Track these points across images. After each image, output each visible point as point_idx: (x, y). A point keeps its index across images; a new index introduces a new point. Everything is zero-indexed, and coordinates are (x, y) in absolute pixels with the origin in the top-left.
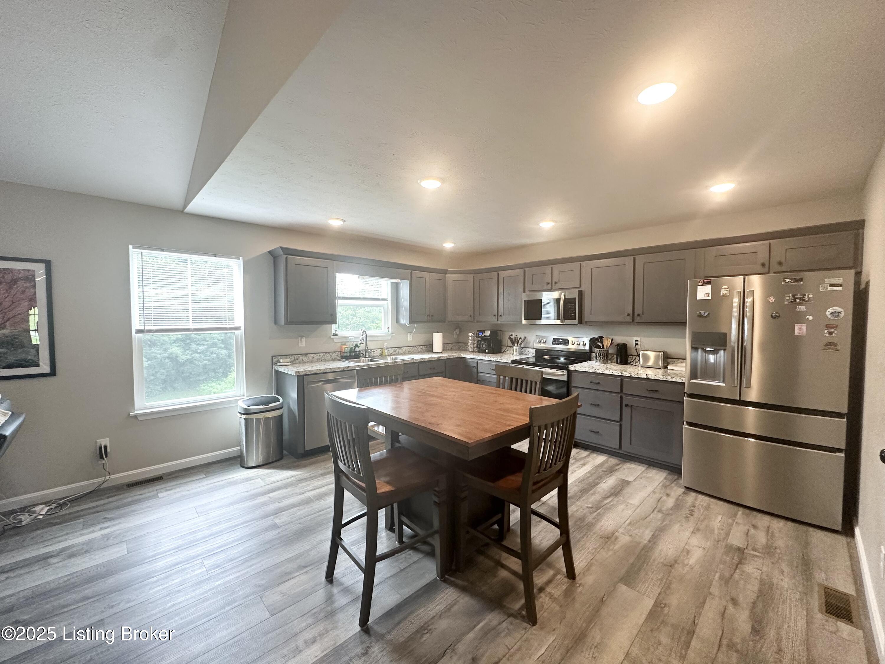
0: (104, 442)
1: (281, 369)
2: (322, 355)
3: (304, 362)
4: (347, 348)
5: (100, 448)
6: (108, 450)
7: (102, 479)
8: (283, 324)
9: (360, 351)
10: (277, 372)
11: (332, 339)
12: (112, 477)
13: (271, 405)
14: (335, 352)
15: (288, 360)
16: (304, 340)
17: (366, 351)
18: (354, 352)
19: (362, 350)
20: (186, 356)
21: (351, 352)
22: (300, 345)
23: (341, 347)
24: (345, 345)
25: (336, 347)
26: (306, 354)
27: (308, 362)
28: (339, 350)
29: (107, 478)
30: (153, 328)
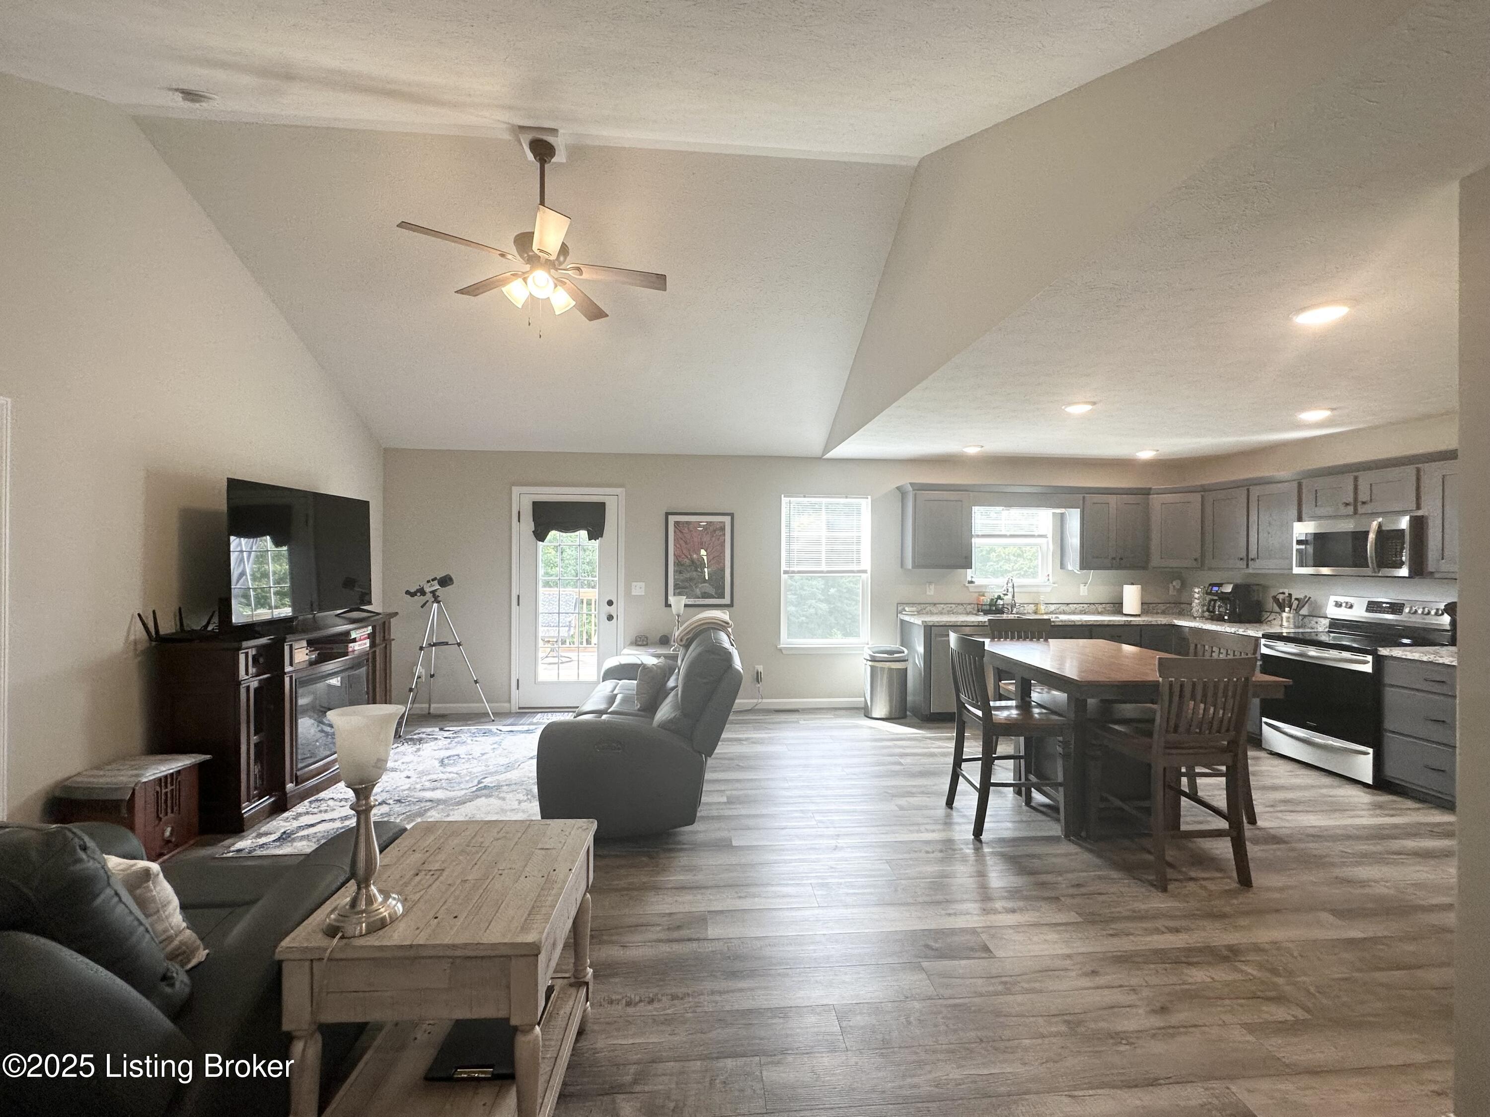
0: (760, 668)
1: (907, 618)
2: (953, 606)
3: (932, 613)
4: (986, 600)
5: (758, 673)
6: (762, 676)
7: (755, 701)
8: (910, 568)
9: (1003, 605)
10: (902, 621)
11: (967, 587)
12: (764, 700)
13: (896, 655)
14: (969, 604)
15: (914, 609)
16: (932, 587)
17: (1013, 606)
18: (995, 605)
19: (1007, 605)
21: (990, 605)
22: (928, 593)
23: (978, 599)
24: (984, 596)
25: (973, 598)
26: (935, 604)
27: (936, 614)
28: (975, 602)
29: (760, 700)
30: (796, 569)
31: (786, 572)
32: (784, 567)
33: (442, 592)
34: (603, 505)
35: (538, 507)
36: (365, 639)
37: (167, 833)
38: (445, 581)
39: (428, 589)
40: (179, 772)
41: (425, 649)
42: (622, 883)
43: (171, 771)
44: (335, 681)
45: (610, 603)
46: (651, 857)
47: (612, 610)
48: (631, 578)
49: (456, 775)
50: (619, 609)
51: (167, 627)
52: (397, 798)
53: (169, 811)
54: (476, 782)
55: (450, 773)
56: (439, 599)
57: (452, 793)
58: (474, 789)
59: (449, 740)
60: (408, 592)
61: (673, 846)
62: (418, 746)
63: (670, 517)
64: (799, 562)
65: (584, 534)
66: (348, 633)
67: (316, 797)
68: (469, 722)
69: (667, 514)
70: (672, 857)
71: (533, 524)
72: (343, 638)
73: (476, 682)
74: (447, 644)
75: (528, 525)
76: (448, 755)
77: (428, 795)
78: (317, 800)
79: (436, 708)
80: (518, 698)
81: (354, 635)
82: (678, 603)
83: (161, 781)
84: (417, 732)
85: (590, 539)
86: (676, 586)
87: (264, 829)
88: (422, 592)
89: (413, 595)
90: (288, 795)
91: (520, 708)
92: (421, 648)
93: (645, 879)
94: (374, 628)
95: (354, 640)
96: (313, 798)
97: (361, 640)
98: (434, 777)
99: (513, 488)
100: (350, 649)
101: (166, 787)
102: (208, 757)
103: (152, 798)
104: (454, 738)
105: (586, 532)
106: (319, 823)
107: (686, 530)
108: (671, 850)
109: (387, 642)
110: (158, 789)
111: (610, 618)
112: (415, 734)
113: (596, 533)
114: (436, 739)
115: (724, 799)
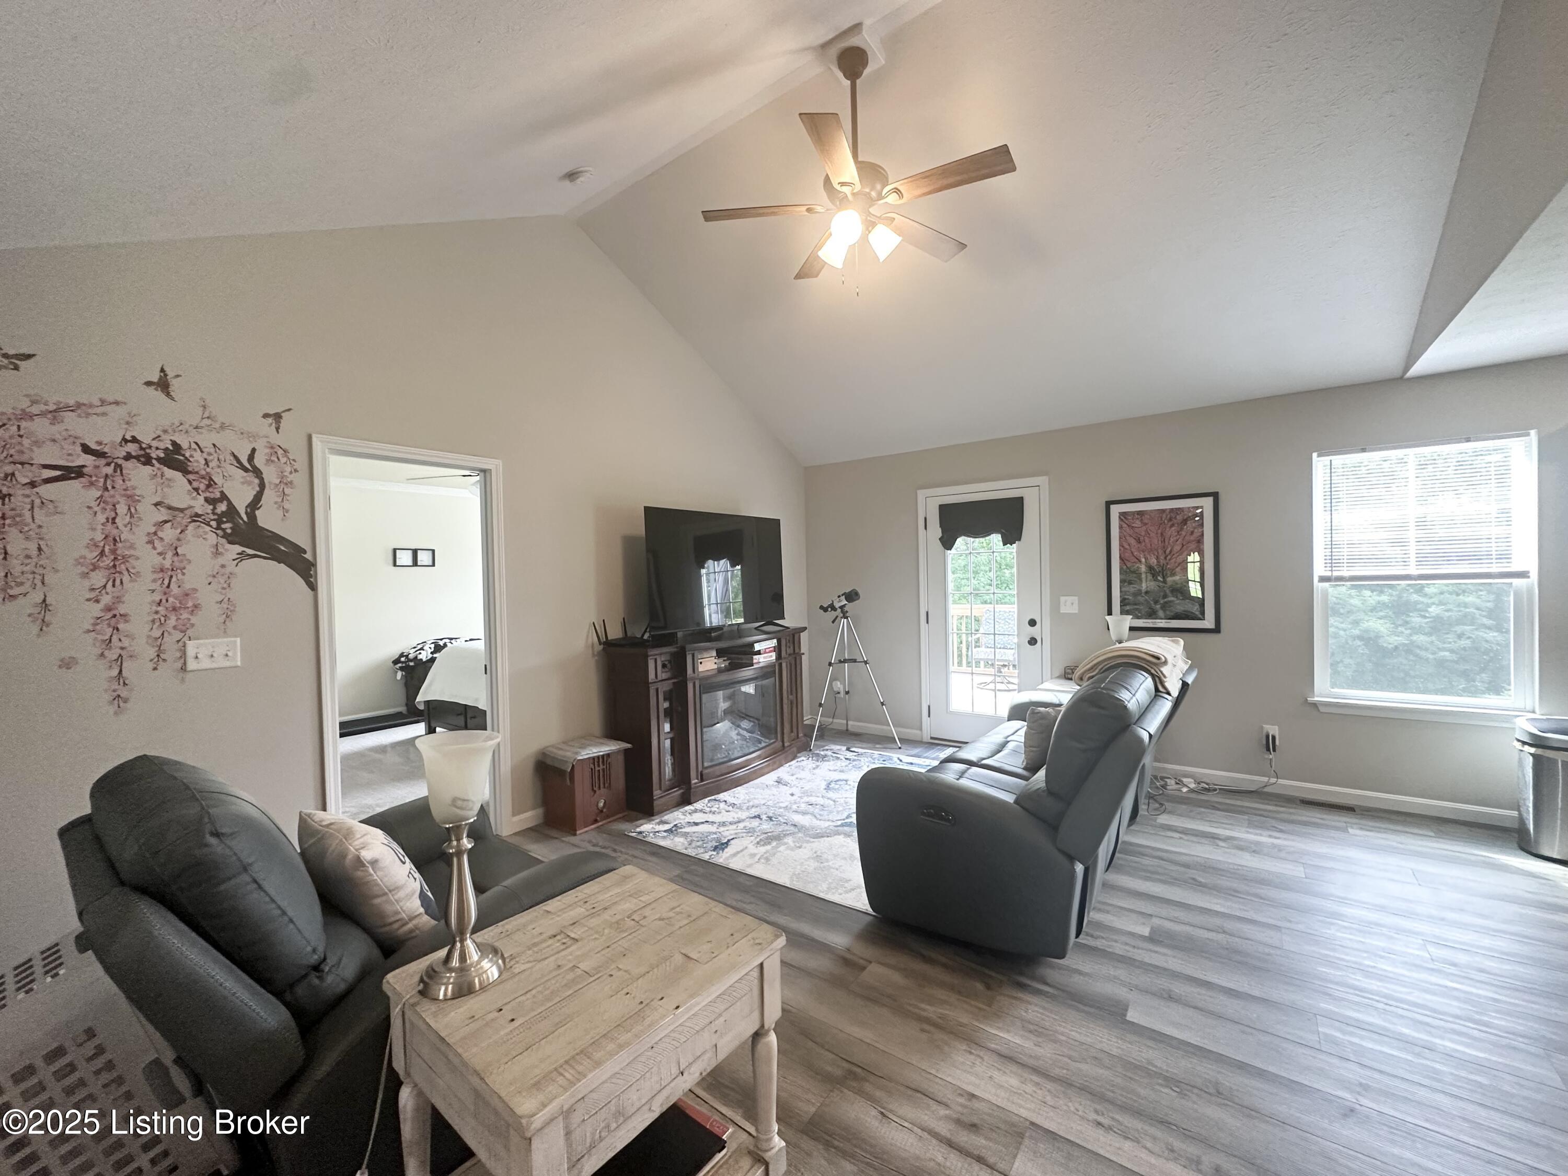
0: (1273, 730)
5: (1268, 737)
6: (1277, 742)
7: (1266, 779)
12: (1280, 781)
20: (1396, 638)
29: (1273, 780)
30: (1345, 573)
31: (1323, 579)
32: (1319, 569)
33: (850, 607)
34: (1020, 500)
35: (946, 511)
36: (770, 652)
37: (601, 805)
38: (852, 596)
39: (837, 605)
40: (608, 755)
41: (834, 665)
42: (931, 1011)
43: (601, 754)
44: (749, 689)
45: (1032, 623)
46: (988, 987)
47: (1035, 631)
48: (1059, 589)
49: (832, 803)
50: (1043, 631)
51: (615, 633)
52: (771, 815)
53: (602, 785)
54: (844, 816)
55: (828, 799)
56: (848, 615)
57: (818, 821)
58: (839, 823)
59: (848, 761)
60: (822, 607)
61: (1028, 982)
62: (818, 764)
63: (1112, 507)
64: (1352, 562)
65: (996, 538)
66: (752, 645)
67: (716, 796)
68: (878, 746)
69: (1108, 504)
70: (1015, 998)
71: (940, 530)
72: (747, 649)
73: (882, 704)
74: (855, 661)
75: (936, 531)
76: (837, 779)
77: (797, 818)
78: (715, 800)
79: (853, 725)
80: (929, 728)
81: (757, 647)
82: (1121, 623)
83: (595, 760)
84: (827, 748)
85: (1005, 544)
86: (1123, 602)
87: (666, 818)
88: (833, 608)
89: (825, 610)
90: (692, 790)
91: (932, 738)
92: (830, 664)
93: (965, 1019)
94: (779, 642)
95: (759, 653)
96: (713, 797)
97: (765, 653)
98: (813, 800)
99: (919, 492)
100: (755, 661)
101: (599, 766)
102: (629, 746)
103: (587, 774)
104: (854, 760)
105: (1000, 535)
106: (702, 823)
107: (1137, 523)
108: (1022, 986)
109: (796, 656)
110: (592, 766)
111: (1033, 642)
112: (823, 750)
113: (1012, 535)
114: (838, 758)
115: (1146, 931)
